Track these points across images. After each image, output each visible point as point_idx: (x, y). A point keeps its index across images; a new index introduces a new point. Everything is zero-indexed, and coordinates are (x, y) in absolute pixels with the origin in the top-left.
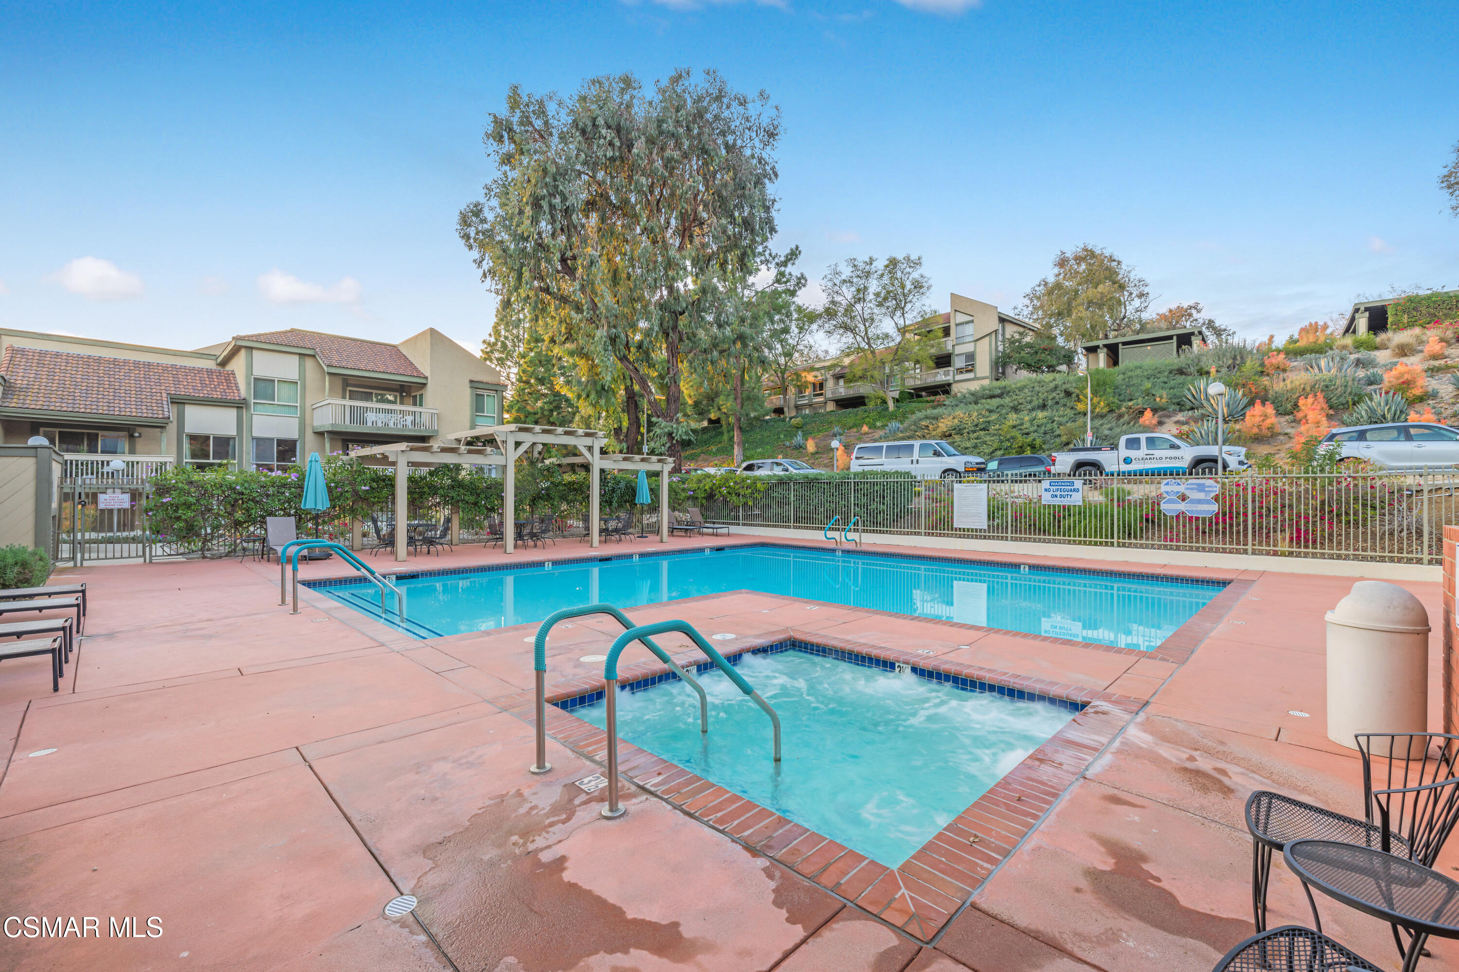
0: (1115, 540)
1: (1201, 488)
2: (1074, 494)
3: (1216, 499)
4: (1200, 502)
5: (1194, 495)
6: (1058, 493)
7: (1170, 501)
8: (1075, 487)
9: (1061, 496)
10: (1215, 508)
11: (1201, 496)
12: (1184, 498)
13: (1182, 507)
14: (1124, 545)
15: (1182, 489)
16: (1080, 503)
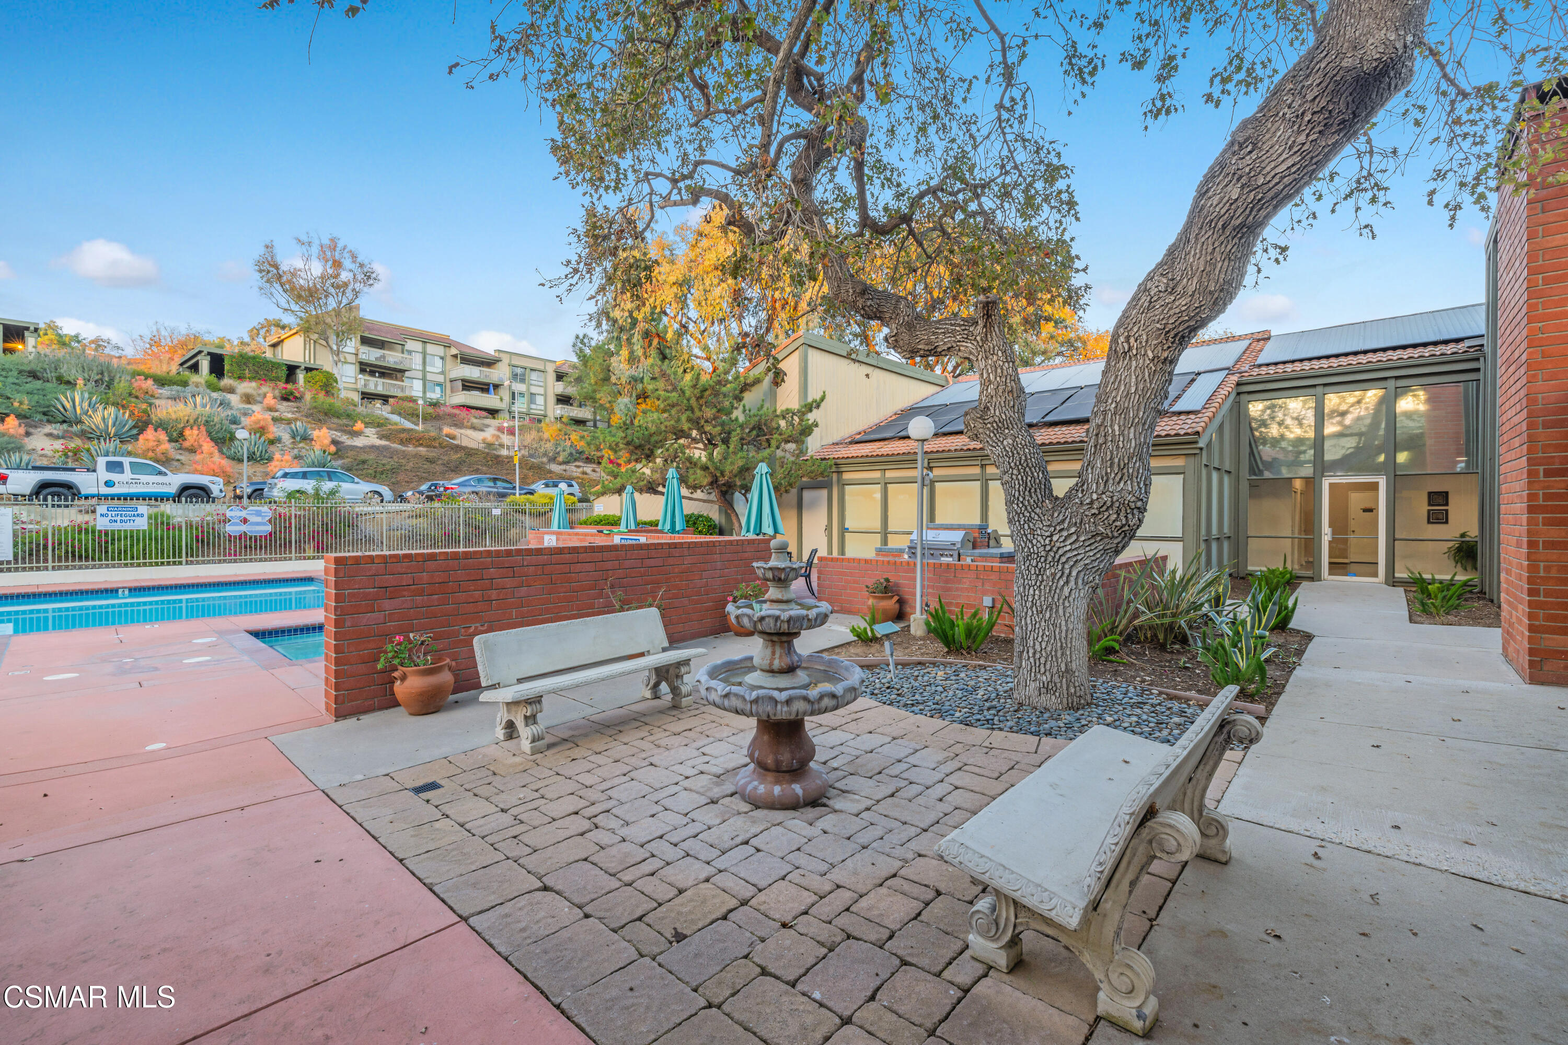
0: (184, 559)
1: (258, 513)
2: (137, 519)
3: (270, 521)
4: (258, 524)
5: (253, 519)
6: (119, 518)
7: (235, 524)
8: (139, 512)
9: (121, 521)
10: (269, 528)
11: (259, 519)
12: (245, 521)
13: (243, 528)
14: (192, 563)
15: (243, 514)
16: (146, 528)
